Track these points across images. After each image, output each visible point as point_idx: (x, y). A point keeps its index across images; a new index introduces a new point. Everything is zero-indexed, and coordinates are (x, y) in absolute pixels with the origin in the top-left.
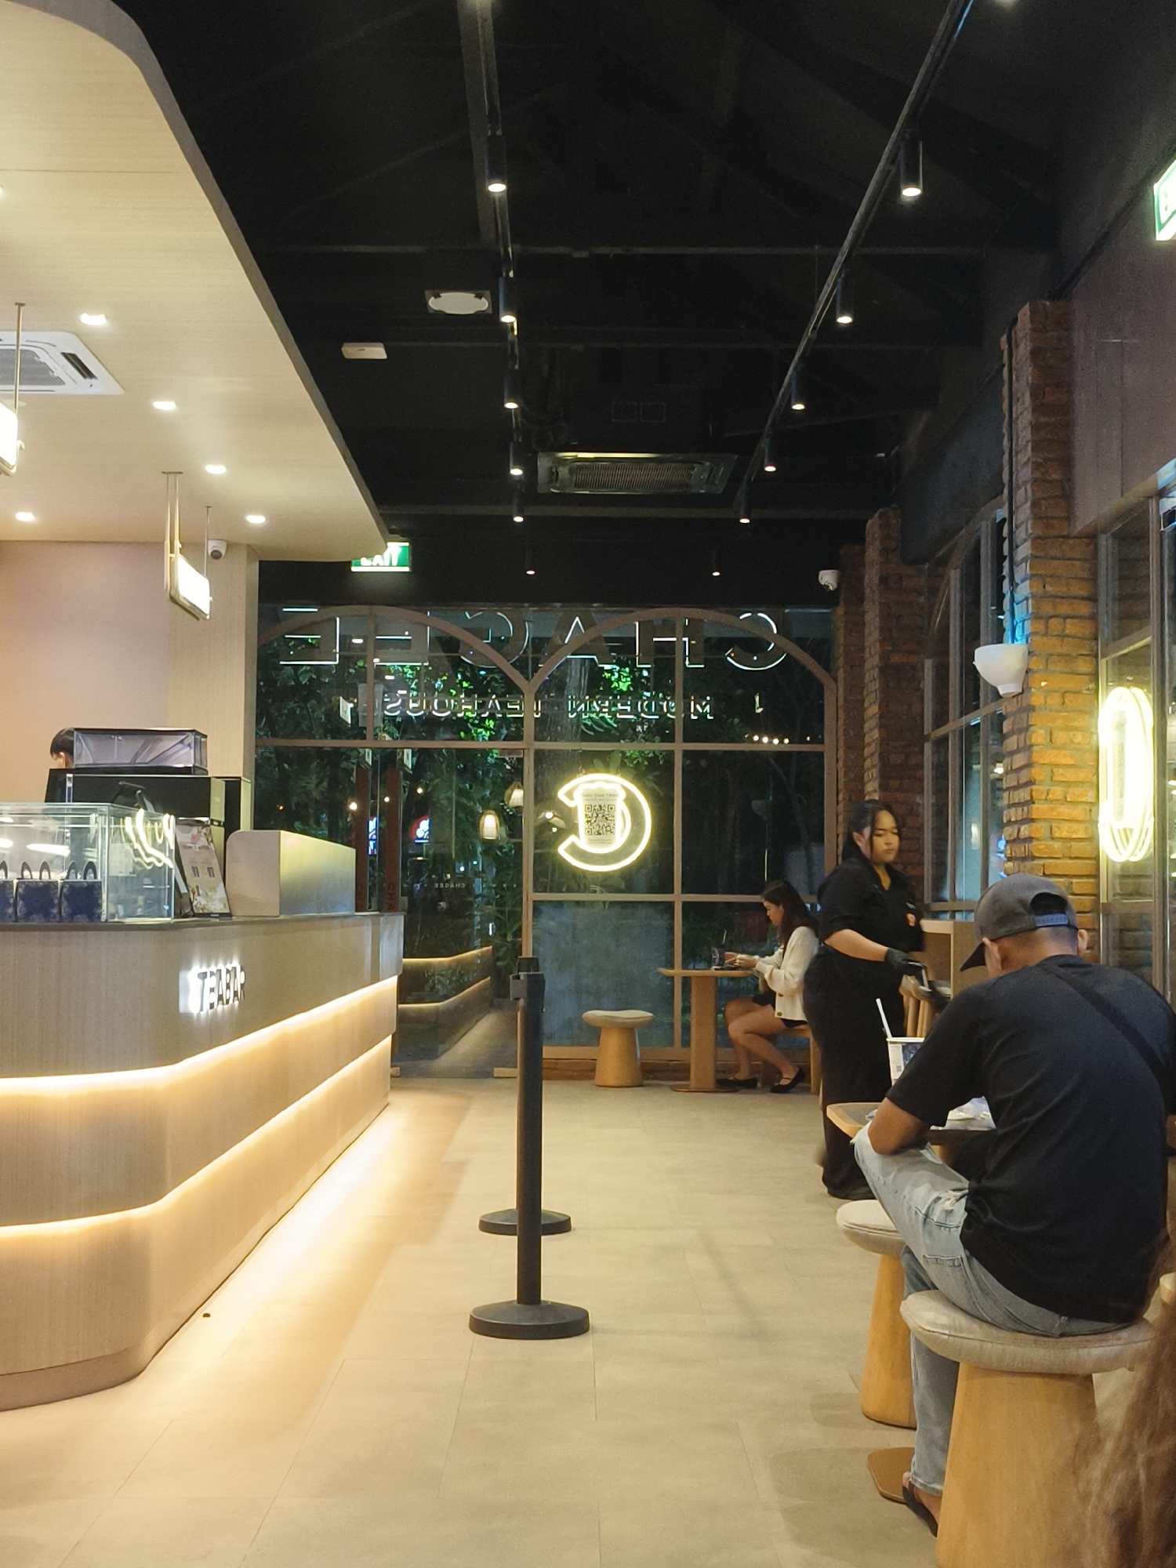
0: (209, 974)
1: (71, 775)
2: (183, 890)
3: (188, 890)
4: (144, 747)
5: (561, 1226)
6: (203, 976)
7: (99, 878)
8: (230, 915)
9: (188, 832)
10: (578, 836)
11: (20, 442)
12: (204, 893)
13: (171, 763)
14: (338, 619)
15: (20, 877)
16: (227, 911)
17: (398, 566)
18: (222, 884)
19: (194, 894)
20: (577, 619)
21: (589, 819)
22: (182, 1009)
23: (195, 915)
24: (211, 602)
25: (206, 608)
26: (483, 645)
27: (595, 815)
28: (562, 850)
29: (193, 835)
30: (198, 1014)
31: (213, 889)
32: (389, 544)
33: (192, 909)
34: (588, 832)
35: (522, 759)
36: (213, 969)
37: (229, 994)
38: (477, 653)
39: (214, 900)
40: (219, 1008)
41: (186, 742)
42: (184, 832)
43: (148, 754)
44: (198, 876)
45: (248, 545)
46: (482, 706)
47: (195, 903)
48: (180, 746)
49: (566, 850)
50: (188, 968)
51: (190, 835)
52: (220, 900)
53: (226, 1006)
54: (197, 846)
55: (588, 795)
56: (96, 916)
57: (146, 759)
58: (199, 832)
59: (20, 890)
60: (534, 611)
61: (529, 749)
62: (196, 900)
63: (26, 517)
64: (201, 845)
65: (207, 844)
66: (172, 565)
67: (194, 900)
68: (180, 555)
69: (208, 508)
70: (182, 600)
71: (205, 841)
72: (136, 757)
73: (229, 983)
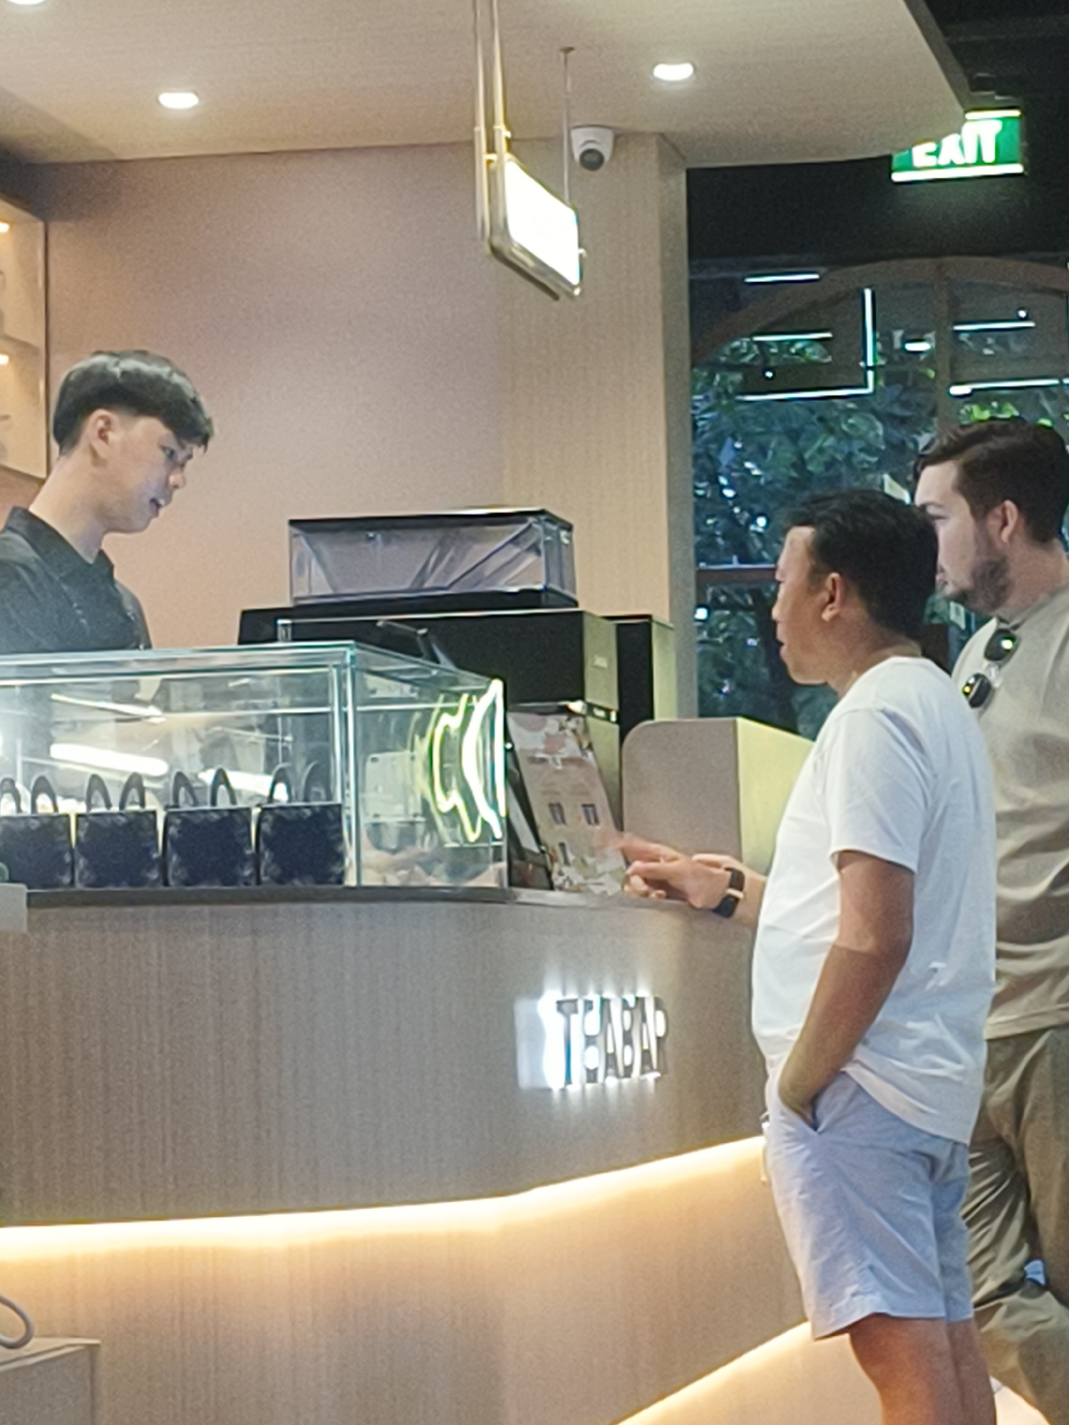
0: (581, 1005)
1: (287, 621)
2: (528, 842)
3: (541, 849)
4: (437, 553)
6: (568, 1009)
9: (539, 729)
12: (578, 860)
13: (498, 584)
14: (868, 293)
15: (171, 803)
17: (997, 161)
19: (554, 860)
22: (525, 1079)
24: (581, 258)
25: (570, 272)
29: (547, 735)
30: (563, 1091)
31: (597, 851)
32: (972, 114)
36: (593, 997)
37: (629, 1056)
39: (601, 875)
40: (612, 1082)
41: (526, 542)
42: (526, 727)
43: (448, 571)
44: (563, 821)
45: (662, 136)
47: (558, 880)
48: (515, 547)
50: (536, 990)
51: (542, 734)
53: (625, 1081)
54: (558, 757)
57: (448, 577)
58: (562, 728)
59: (172, 831)
62: (561, 874)
63: (178, 101)
64: (566, 755)
65: (579, 754)
66: (494, 177)
67: (554, 876)
68: (507, 156)
69: (568, 50)
70: (519, 254)
71: (575, 747)
72: (423, 576)
73: (630, 1031)
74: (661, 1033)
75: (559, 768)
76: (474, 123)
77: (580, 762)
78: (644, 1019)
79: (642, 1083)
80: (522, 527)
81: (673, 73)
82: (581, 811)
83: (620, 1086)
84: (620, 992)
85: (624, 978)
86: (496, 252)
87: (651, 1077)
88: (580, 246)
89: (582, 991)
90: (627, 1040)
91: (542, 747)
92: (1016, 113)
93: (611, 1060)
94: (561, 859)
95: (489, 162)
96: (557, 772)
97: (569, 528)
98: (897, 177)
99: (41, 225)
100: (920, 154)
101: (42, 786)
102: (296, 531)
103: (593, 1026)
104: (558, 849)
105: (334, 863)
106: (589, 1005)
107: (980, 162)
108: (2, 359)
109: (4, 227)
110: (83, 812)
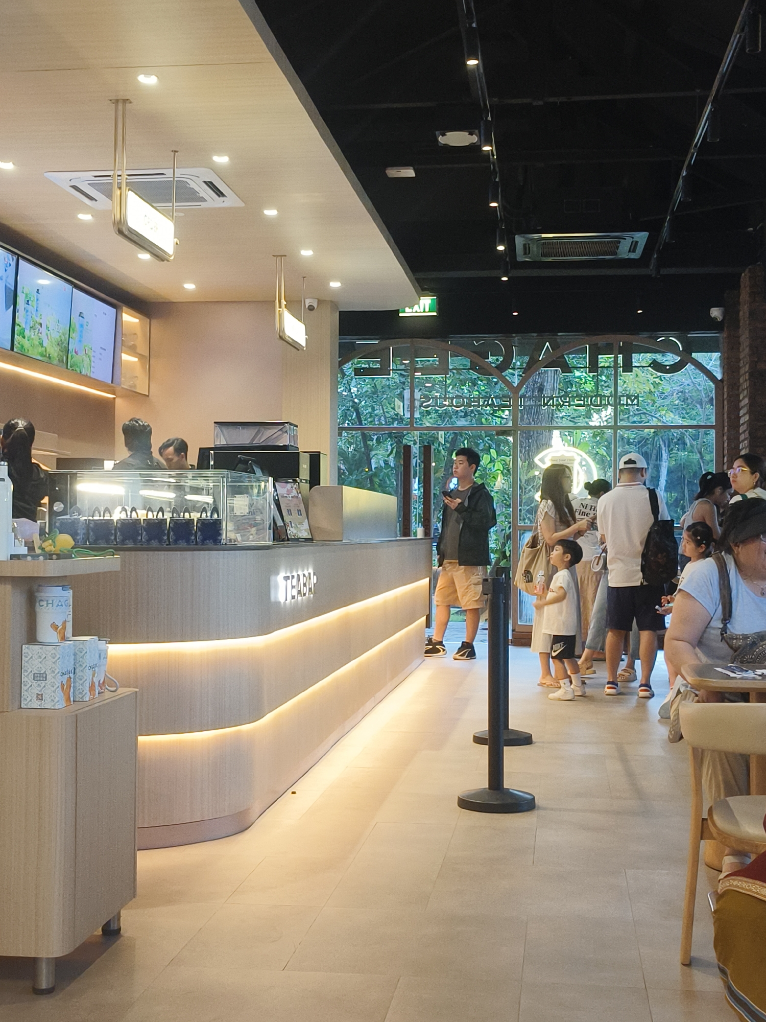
0: (291, 577)
1: (212, 452)
3: (284, 524)
4: (257, 434)
5: (525, 740)
6: (286, 578)
7: (221, 517)
8: (311, 540)
9: (284, 487)
11: (176, 240)
12: (295, 527)
14: (391, 348)
16: (310, 537)
17: (429, 312)
18: (307, 520)
19: (288, 527)
20: (548, 344)
22: (273, 599)
23: (288, 540)
24: (306, 339)
25: (303, 343)
26: (485, 363)
29: (288, 489)
30: (285, 603)
31: (301, 523)
33: (287, 536)
36: (295, 574)
38: (481, 368)
39: (302, 530)
40: (300, 598)
41: (284, 430)
42: (282, 488)
43: (260, 438)
44: (291, 515)
45: (332, 302)
48: (280, 433)
50: (278, 574)
51: (286, 488)
52: (306, 530)
53: (304, 597)
54: (290, 496)
55: (554, 461)
56: (218, 541)
57: (260, 441)
58: (292, 486)
59: (171, 525)
60: (518, 339)
61: (515, 431)
62: (290, 530)
63: (190, 286)
64: (293, 495)
65: (297, 495)
66: (280, 315)
67: (288, 531)
68: (285, 309)
69: (304, 277)
70: (287, 338)
71: (296, 492)
72: (253, 439)
73: (306, 583)
74: (315, 582)
75: (291, 499)
76: (275, 299)
77: (297, 497)
78: (310, 578)
79: (309, 597)
80: (282, 426)
81: (335, 285)
82: (297, 512)
83: (302, 599)
84: (303, 571)
85: (304, 566)
86: (281, 338)
87: (312, 595)
88: (306, 335)
89: (291, 572)
90: (305, 585)
91: (286, 493)
92: (435, 298)
93: (299, 592)
94: (290, 526)
95: (279, 311)
96: (289, 500)
97: (297, 426)
98: (401, 315)
99: (149, 320)
100: (407, 309)
101: (134, 509)
102: (216, 425)
103: (295, 583)
104: (289, 523)
105: (219, 536)
106: (293, 577)
107: (424, 311)
108: (136, 359)
109: (137, 321)
110: (145, 518)
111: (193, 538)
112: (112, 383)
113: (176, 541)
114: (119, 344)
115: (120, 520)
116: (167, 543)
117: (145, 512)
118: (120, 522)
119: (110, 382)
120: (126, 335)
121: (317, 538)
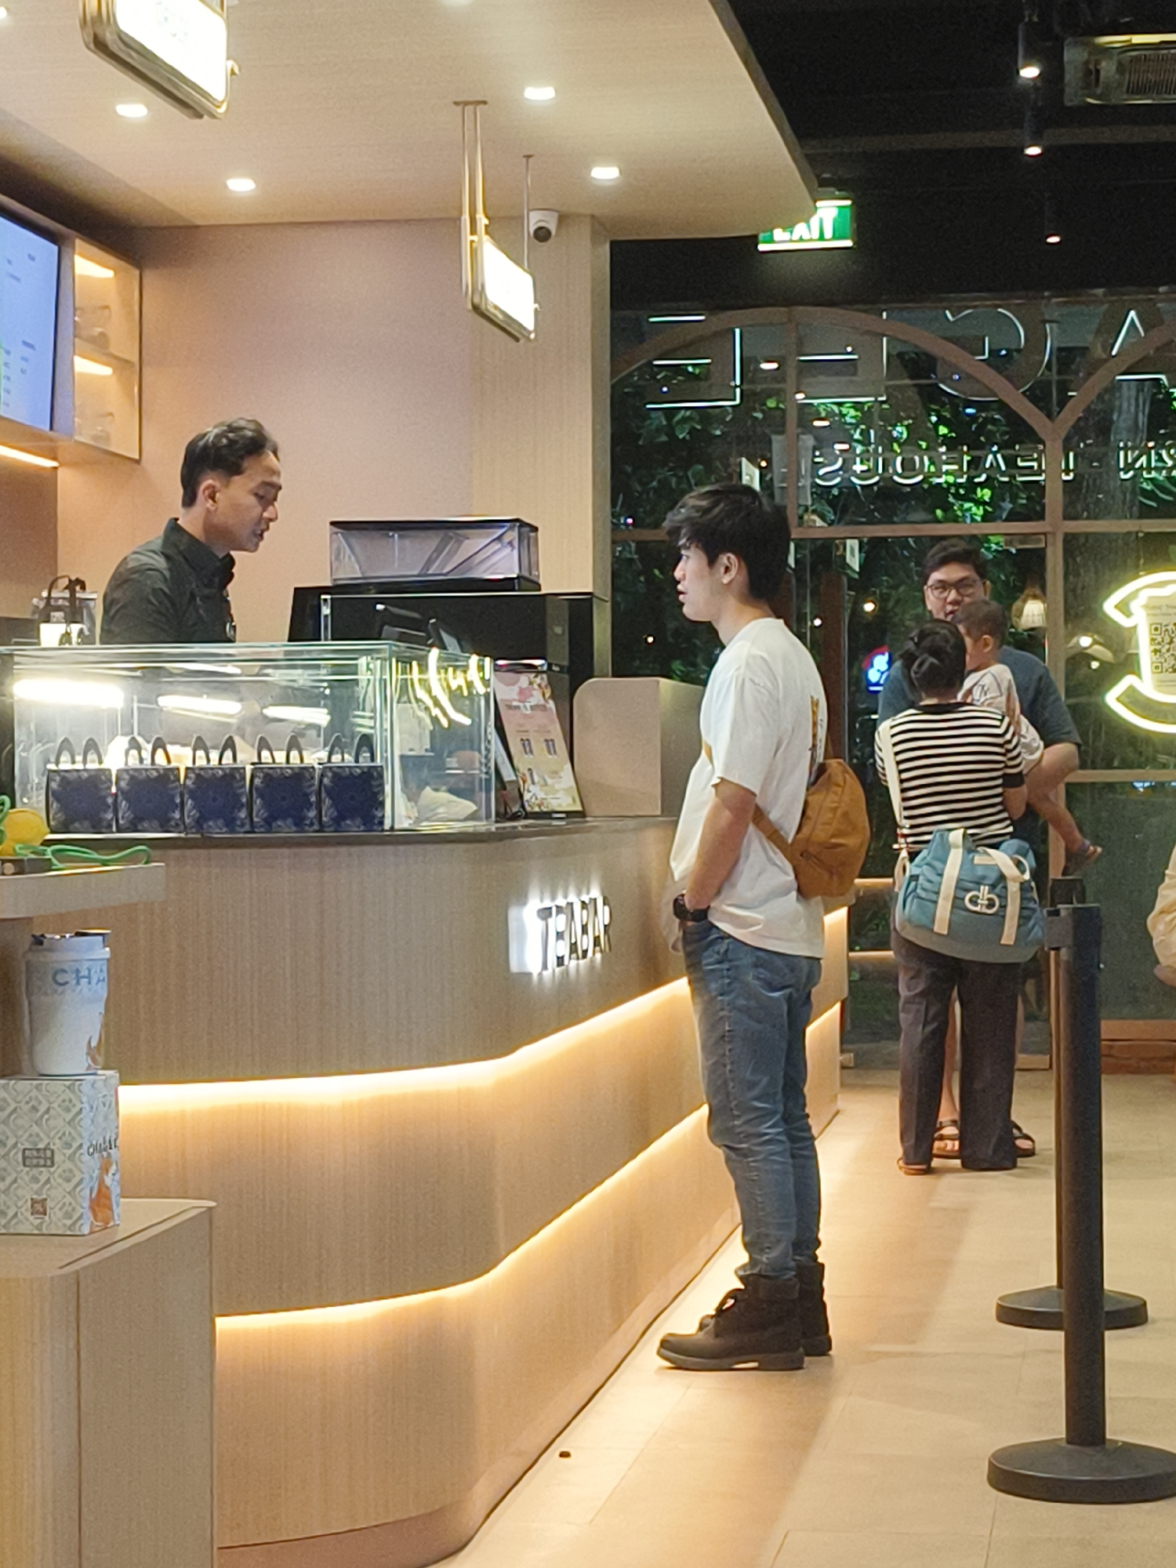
0: (554, 910)
1: (328, 597)
2: (508, 775)
3: (516, 776)
4: (439, 551)
5: (1133, 1315)
6: (545, 914)
7: (378, 762)
8: (582, 814)
9: (513, 684)
10: (1140, 676)
11: (231, 63)
12: (542, 782)
13: (485, 572)
14: (737, 331)
15: (256, 760)
16: (579, 808)
17: (834, 238)
18: (569, 765)
19: (524, 782)
20: (1132, 314)
21: (1158, 647)
22: (514, 967)
23: (528, 816)
24: (536, 311)
25: (528, 321)
26: (976, 364)
27: (1167, 639)
28: (1112, 698)
29: (521, 687)
30: (540, 974)
31: (555, 774)
32: (819, 204)
33: (523, 806)
34: (1157, 667)
35: (1044, 550)
36: (561, 902)
37: (587, 942)
38: (967, 377)
39: (557, 791)
40: (573, 963)
41: (506, 539)
42: (508, 685)
43: (446, 562)
44: (531, 752)
45: (593, 216)
46: (976, 463)
47: (527, 796)
48: (496, 546)
49: (1118, 699)
50: (522, 899)
51: (516, 688)
52: (567, 790)
53: (582, 962)
54: (528, 705)
55: (1154, 608)
56: (376, 821)
57: (445, 567)
58: (531, 683)
59: (257, 781)
60: (1058, 304)
61: (1054, 534)
62: (529, 791)
64: (532, 704)
65: (542, 702)
66: (474, 253)
67: (525, 792)
68: (486, 238)
69: (529, 157)
70: (492, 310)
71: (541, 697)
72: (429, 562)
73: (587, 924)
75: (529, 712)
76: (461, 213)
77: (544, 708)
79: (592, 961)
80: (501, 531)
81: (605, 174)
82: (544, 745)
83: (578, 965)
84: (579, 894)
85: (583, 885)
86: (476, 308)
88: (536, 302)
89: (553, 898)
91: (516, 697)
92: (848, 202)
94: (529, 780)
95: (472, 242)
96: (526, 716)
97: (535, 529)
98: (762, 247)
99: (137, 272)
100: (778, 234)
101: (159, 744)
102: (336, 530)
104: (527, 774)
105: (378, 809)
107: (822, 238)
108: (107, 371)
109: (110, 274)
110: (190, 765)
111: (312, 814)
112: (51, 428)
113: (268, 823)
114: (66, 330)
115: (127, 771)
116: (247, 827)
117: (188, 751)
118: (127, 777)
119: (47, 428)
120: (80, 308)
121: (594, 808)
